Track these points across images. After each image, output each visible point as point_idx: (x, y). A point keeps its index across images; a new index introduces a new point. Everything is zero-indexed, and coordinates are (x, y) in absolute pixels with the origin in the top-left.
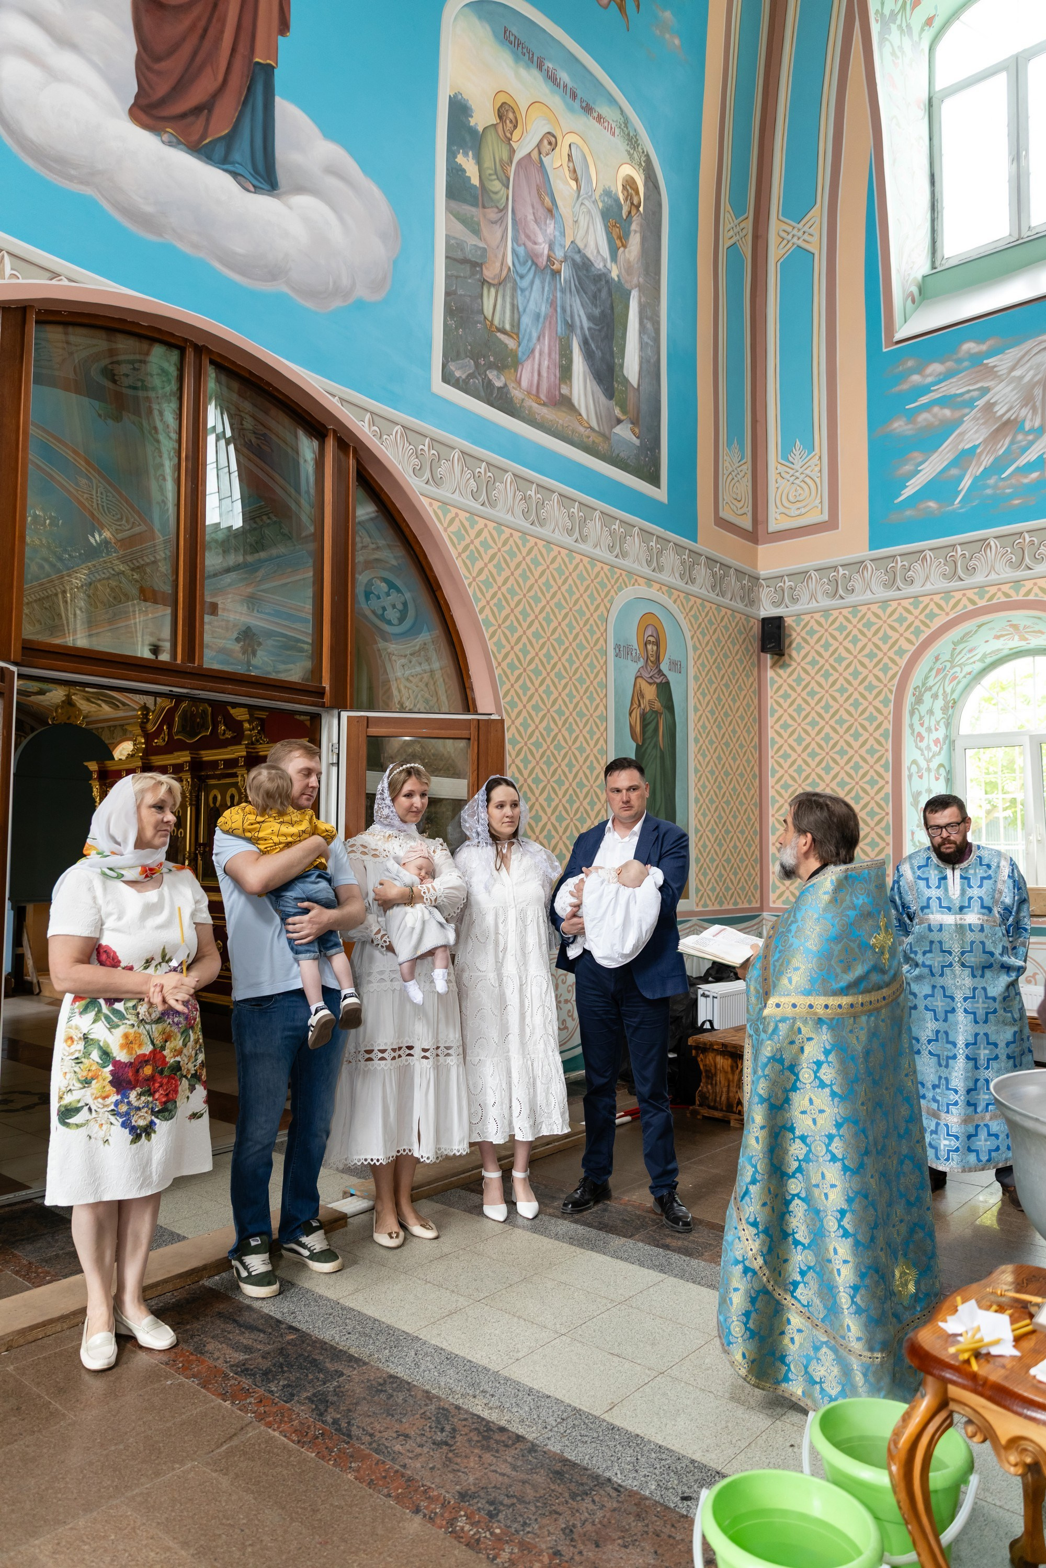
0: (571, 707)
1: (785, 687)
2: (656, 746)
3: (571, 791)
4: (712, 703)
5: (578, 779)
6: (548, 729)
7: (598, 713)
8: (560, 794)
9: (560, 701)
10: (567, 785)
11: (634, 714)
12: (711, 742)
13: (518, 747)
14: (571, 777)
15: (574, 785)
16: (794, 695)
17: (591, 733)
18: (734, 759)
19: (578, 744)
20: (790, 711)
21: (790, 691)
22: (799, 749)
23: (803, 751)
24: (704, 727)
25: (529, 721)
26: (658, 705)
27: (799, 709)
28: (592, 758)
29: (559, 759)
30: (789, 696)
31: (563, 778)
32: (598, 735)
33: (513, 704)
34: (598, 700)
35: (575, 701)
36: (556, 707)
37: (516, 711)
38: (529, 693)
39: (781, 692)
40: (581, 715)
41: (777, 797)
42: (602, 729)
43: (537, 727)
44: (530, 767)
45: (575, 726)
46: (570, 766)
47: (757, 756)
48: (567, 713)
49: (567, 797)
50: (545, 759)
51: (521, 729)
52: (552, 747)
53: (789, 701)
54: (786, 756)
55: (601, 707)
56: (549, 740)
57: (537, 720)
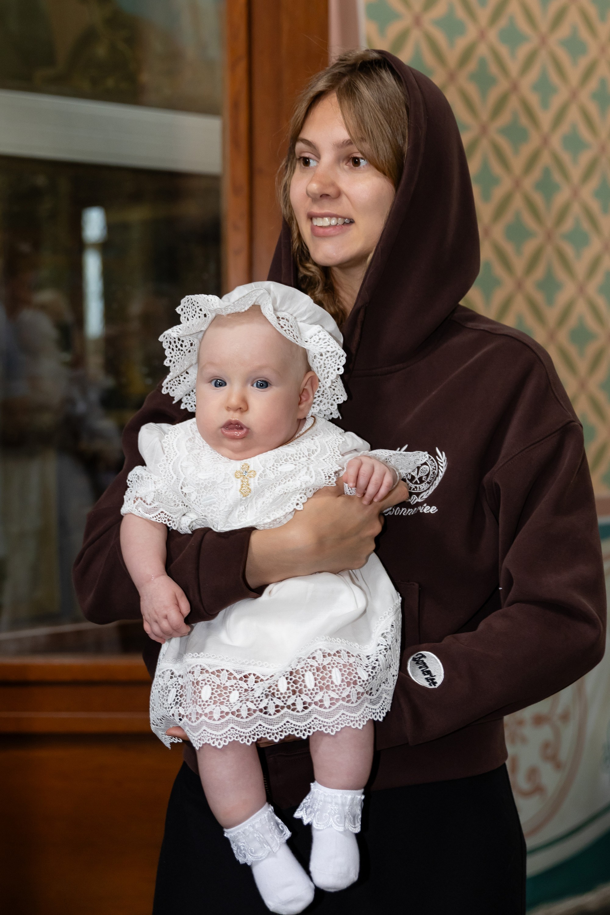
5: (564, 128)
31: (524, 121)
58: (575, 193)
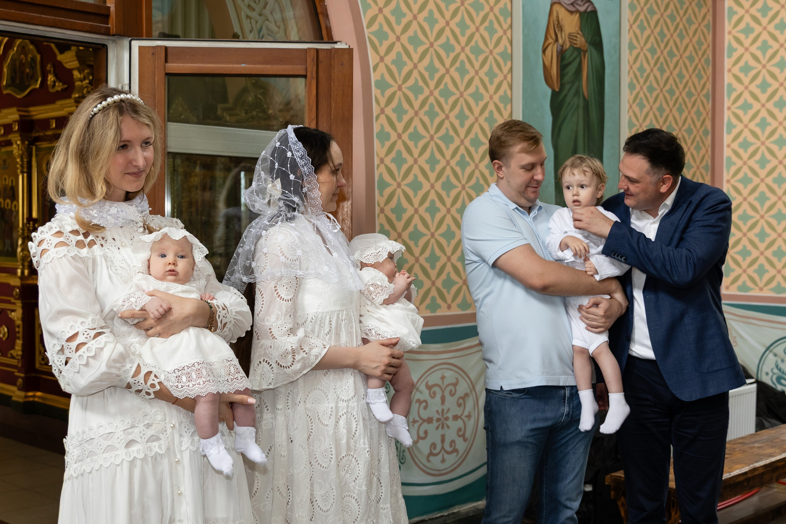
0: (463, 40)
1: (747, 18)
2: (578, 92)
3: (462, 150)
4: (652, 39)
5: (472, 135)
6: (431, 69)
7: (500, 49)
8: (448, 154)
9: (447, 32)
10: (457, 142)
11: (548, 52)
12: (651, 89)
13: (388, 93)
14: (462, 132)
15: (467, 142)
16: (758, 29)
17: (491, 75)
18: (680, 111)
19: (472, 89)
20: (753, 49)
21: (753, 24)
22: (763, 97)
23: (769, 100)
24: (641, 69)
25: (405, 58)
26: (581, 41)
27: (764, 47)
28: (491, 107)
29: (447, 108)
30: (752, 30)
31: (452, 133)
32: (500, 77)
33: (381, 35)
34: (500, 32)
35: (468, 33)
36: (443, 40)
37: (386, 44)
38: (404, 21)
39: (742, 26)
40: (477, 51)
41: (734, 158)
42: (506, 69)
43: (415, 66)
44: (406, 118)
45: (468, 66)
46: (462, 117)
47: (709, 106)
48: (458, 49)
49: (458, 158)
50: (426, 108)
51: (394, 68)
52: (436, 93)
53: (752, 36)
54: (746, 107)
55: (505, 42)
56: (432, 84)
57: (416, 58)
58: (477, 166)
